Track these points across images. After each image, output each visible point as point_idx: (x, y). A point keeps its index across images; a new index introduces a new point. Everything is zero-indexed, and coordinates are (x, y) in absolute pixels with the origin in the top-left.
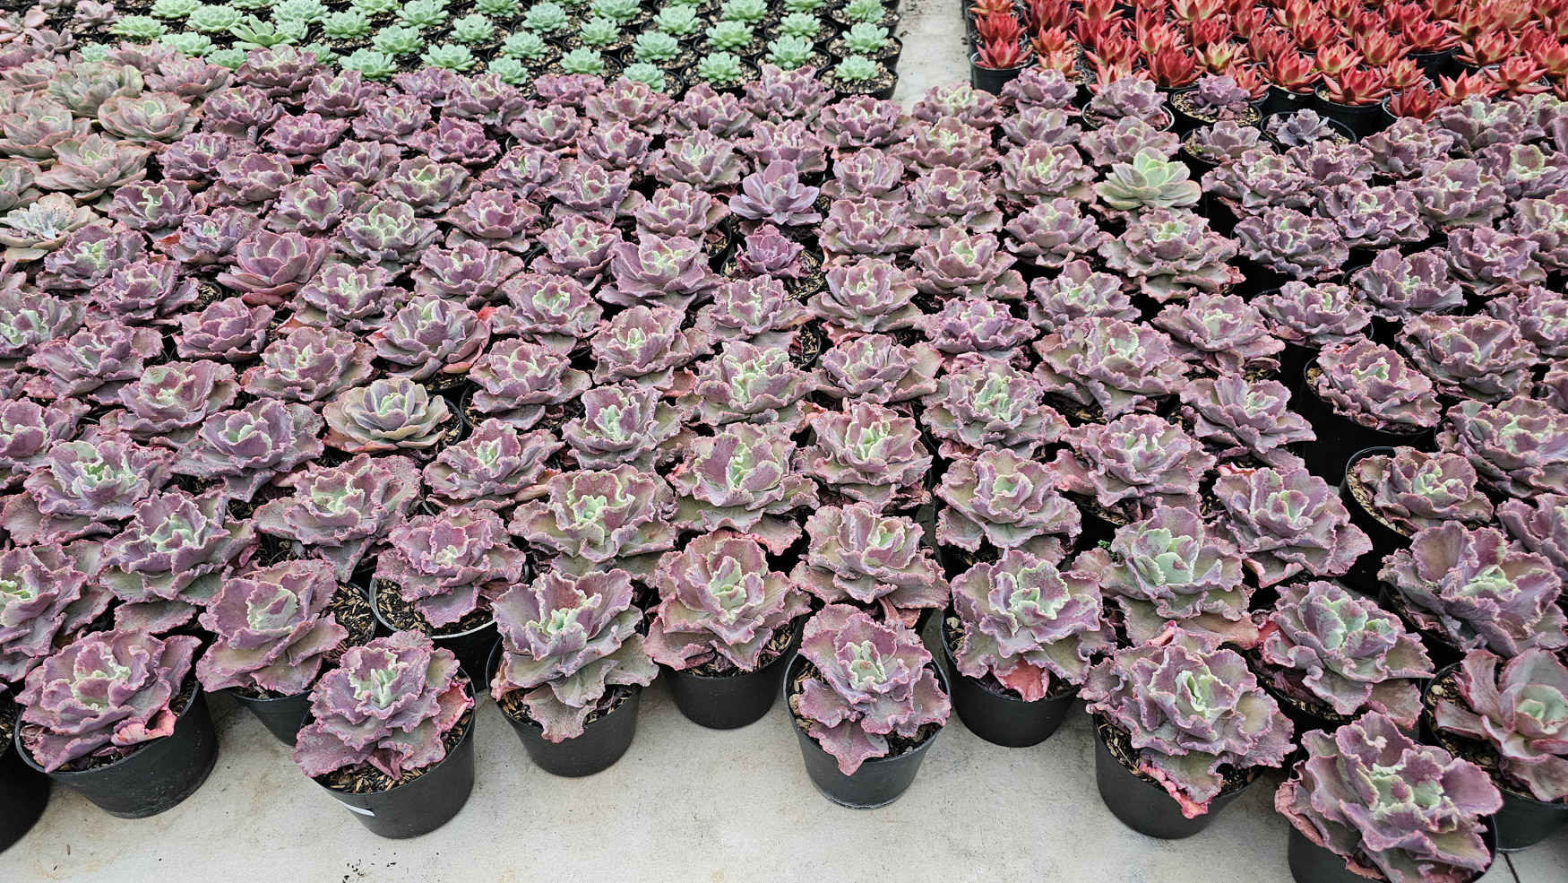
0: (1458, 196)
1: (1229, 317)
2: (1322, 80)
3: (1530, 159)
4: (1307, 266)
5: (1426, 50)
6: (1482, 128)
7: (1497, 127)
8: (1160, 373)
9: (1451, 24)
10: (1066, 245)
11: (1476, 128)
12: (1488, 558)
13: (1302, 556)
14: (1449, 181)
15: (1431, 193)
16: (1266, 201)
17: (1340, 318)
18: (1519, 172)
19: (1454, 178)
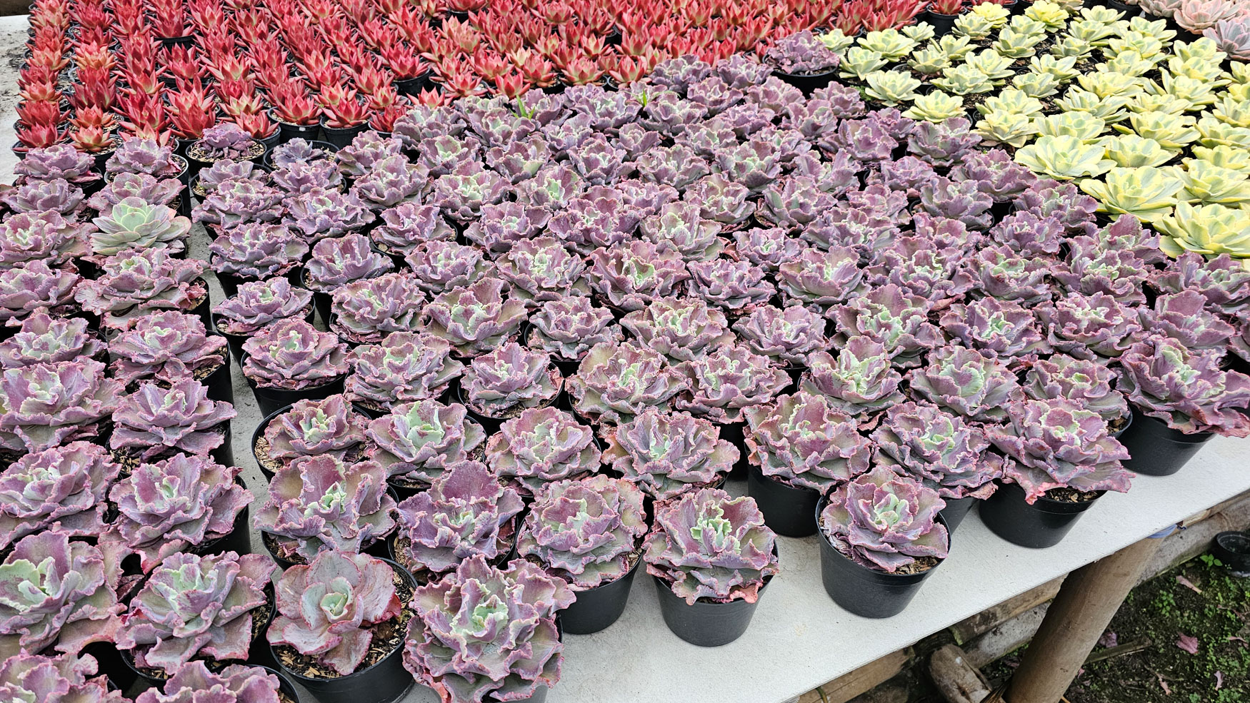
0: (392, 184)
1: (166, 332)
2: (323, 114)
3: (450, 146)
4: (264, 267)
5: (407, 77)
6: (421, 130)
7: (430, 126)
8: (88, 401)
9: (426, 55)
10: (33, 302)
11: (417, 129)
12: (331, 478)
13: (178, 532)
14: (389, 174)
15: (373, 186)
16: (241, 220)
17: (279, 305)
18: (443, 156)
19: (392, 170)
